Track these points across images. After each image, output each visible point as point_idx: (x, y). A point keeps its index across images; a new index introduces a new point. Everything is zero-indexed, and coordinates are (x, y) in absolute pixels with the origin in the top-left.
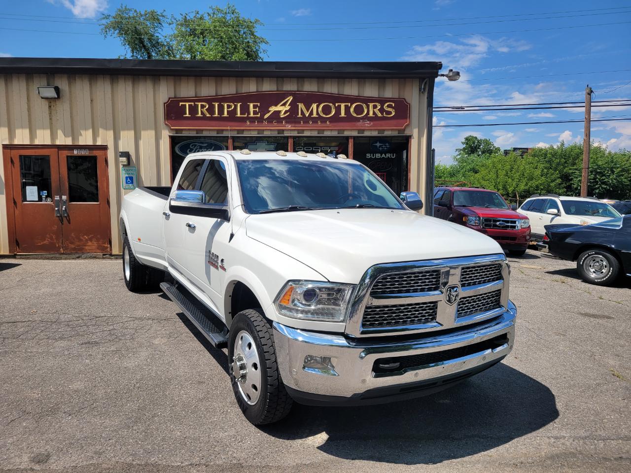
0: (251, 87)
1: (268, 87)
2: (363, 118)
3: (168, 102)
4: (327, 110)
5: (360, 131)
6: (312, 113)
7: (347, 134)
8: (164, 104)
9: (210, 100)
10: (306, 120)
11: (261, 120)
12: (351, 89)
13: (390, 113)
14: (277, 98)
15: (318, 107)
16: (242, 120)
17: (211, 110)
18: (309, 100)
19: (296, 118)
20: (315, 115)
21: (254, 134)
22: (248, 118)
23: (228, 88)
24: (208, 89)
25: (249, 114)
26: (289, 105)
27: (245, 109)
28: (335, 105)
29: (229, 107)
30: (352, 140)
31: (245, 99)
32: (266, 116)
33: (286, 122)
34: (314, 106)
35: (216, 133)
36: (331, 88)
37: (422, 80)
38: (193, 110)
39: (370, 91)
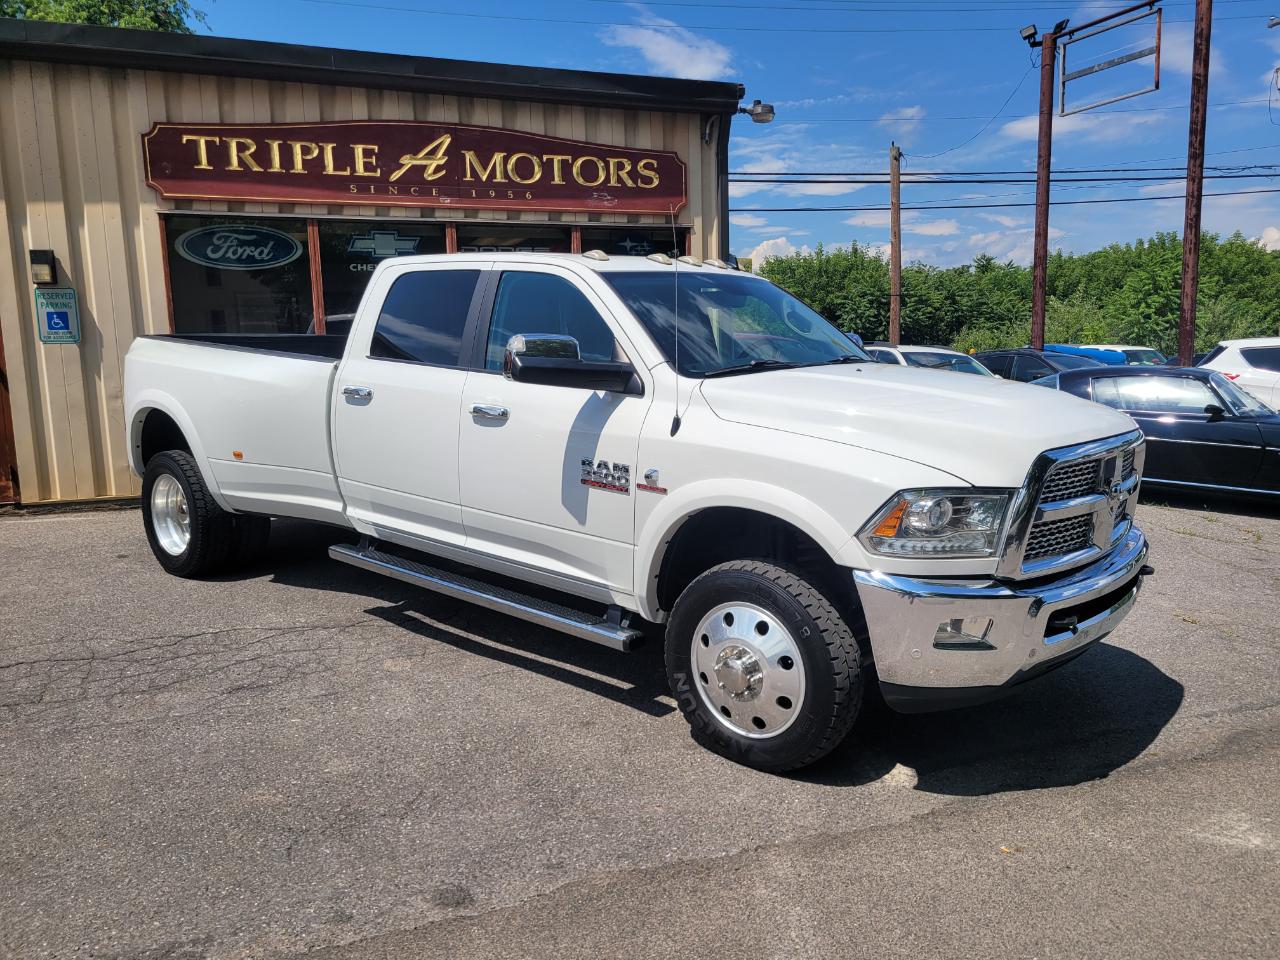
0: (355, 109)
1: (394, 111)
2: (597, 189)
3: (150, 133)
4: (524, 168)
5: (595, 215)
6: (493, 174)
7: (566, 220)
8: (143, 136)
9: (260, 134)
10: (484, 189)
11: (382, 185)
12: (570, 127)
13: (649, 180)
14: (418, 137)
15: (506, 160)
16: (338, 184)
17: (263, 156)
18: (486, 143)
19: (461, 182)
20: (499, 178)
21: (369, 215)
22: (354, 178)
23: (301, 109)
24: (250, 107)
25: (353, 170)
26: (444, 154)
27: (344, 158)
28: (541, 159)
29: (305, 151)
30: (579, 234)
31: (344, 136)
32: (396, 176)
33: (441, 193)
34: (498, 157)
35: (277, 210)
36: (529, 123)
37: (705, 118)
38: (218, 154)
39: (609, 133)
